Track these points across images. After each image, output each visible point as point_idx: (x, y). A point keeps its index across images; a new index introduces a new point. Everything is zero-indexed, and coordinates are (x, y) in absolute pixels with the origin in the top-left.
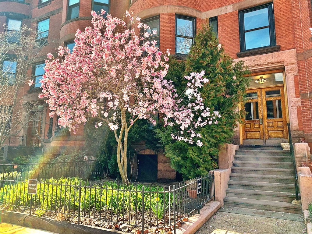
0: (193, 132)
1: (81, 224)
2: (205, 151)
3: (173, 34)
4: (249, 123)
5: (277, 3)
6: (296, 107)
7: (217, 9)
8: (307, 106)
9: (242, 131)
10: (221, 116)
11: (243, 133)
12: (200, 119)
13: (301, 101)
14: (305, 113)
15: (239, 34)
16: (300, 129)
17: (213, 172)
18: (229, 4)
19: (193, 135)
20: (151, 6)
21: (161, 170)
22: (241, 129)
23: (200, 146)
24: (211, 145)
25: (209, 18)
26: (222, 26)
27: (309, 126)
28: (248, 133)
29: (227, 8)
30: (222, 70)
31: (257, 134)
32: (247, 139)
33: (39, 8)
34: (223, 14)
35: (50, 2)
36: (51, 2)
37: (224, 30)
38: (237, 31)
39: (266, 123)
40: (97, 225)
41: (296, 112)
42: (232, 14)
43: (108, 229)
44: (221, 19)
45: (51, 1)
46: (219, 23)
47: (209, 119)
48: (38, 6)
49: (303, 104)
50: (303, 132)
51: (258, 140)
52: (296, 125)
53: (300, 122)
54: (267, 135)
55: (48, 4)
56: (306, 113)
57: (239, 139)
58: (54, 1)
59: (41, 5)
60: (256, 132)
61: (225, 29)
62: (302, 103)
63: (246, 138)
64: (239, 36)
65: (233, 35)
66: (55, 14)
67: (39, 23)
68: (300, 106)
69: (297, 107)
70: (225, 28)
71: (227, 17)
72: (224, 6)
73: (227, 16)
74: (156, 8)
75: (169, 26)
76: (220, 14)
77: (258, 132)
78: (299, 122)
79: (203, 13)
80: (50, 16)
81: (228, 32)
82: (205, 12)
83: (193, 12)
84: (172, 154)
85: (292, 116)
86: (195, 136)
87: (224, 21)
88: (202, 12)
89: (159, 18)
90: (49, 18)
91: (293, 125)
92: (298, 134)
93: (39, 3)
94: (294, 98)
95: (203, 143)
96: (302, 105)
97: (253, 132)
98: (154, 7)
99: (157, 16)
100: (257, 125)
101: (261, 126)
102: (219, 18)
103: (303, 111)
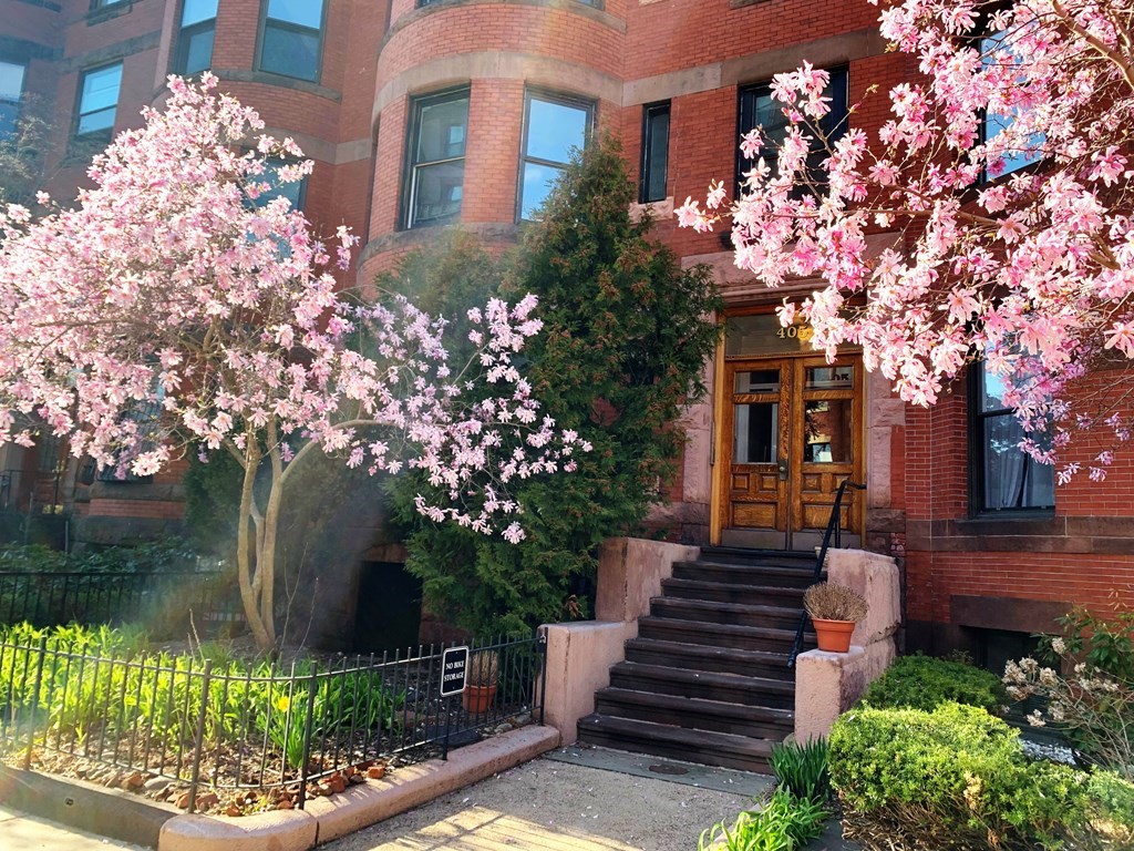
0: (491, 493)
1: (36, 771)
2: (530, 559)
3: (509, 153)
4: (743, 475)
5: (861, 72)
6: (889, 429)
7: (671, 75)
8: (922, 427)
9: (721, 501)
10: (590, 448)
11: (721, 506)
12: (519, 453)
13: (907, 411)
14: (914, 449)
15: (733, 166)
16: (893, 504)
17: (546, 629)
18: (710, 62)
19: (491, 506)
20: (445, 51)
21: (431, 618)
22: (718, 494)
23: (512, 541)
24: (554, 540)
25: (644, 105)
26: (684, 133)
27: (922, 495)
28: (740, 506)
29: (702, 75)
30: (613, 294)
31: (768, 513)
32: (735, 526)
33: (89, 25)
34: (688, 92)
35: (128, 7)
36: (131, 7)
37: (686, 151)
38: (729, 158)
39: (799, 476)
40: (81, 775)
41: (886, 444)
42: (718, 95)
43: (110, 786)
44: (681, 112)
45: (131, 3)
46: (674, 124)
47: (550, 456)
48: (89, 17)
49: (912, 422)
50: (904, 513)
51: (770, 534)
52: (883, 488)
53: (896, 479)
54: (797, 516)
55: (119, 12)
56: (919, 449)
57: (709, 525)
58: (140, 4)
59: (98, 13)
60: (764, 506)
61: (692, 147)
62: (907, 416)
63: (729, 525)
64: (732, 176)
65: (714, 169)
66: (142, 50)
67: (88, 77)
68: (901, 428)
69: (894, 427)
70: (690, 143)
71: (701, 104)
72: (694, 65)
73: (698, 103)
74: (459, 59)
75: (501, 124)
76: (678, 94)
77: (772, 507)
78: (892, 481)
79: (625, 86)
80: (127, 55)
81: (700, 158)
82: (632, 84)
83: (587, 80)
84: (427, 564)
85: (875, 460)
86: (497, 507)
87: (691, 119)
88: (623, 81)
89: (467, 94)
90: (121, 62)
91: (875, 490)
92: (888, 519)
93: (91, 8)
94: (885, 397)
95: (526, 532)
96: (907, 422)
97: (756, 506)
98: (453, 57)
99: (464, 86)
100: (771, 483)
101: (782, 485)
102: (675, 108)
103: (908, 444)
